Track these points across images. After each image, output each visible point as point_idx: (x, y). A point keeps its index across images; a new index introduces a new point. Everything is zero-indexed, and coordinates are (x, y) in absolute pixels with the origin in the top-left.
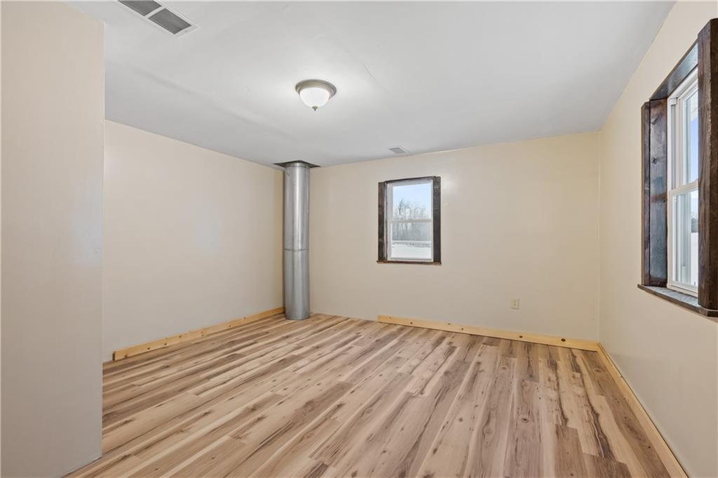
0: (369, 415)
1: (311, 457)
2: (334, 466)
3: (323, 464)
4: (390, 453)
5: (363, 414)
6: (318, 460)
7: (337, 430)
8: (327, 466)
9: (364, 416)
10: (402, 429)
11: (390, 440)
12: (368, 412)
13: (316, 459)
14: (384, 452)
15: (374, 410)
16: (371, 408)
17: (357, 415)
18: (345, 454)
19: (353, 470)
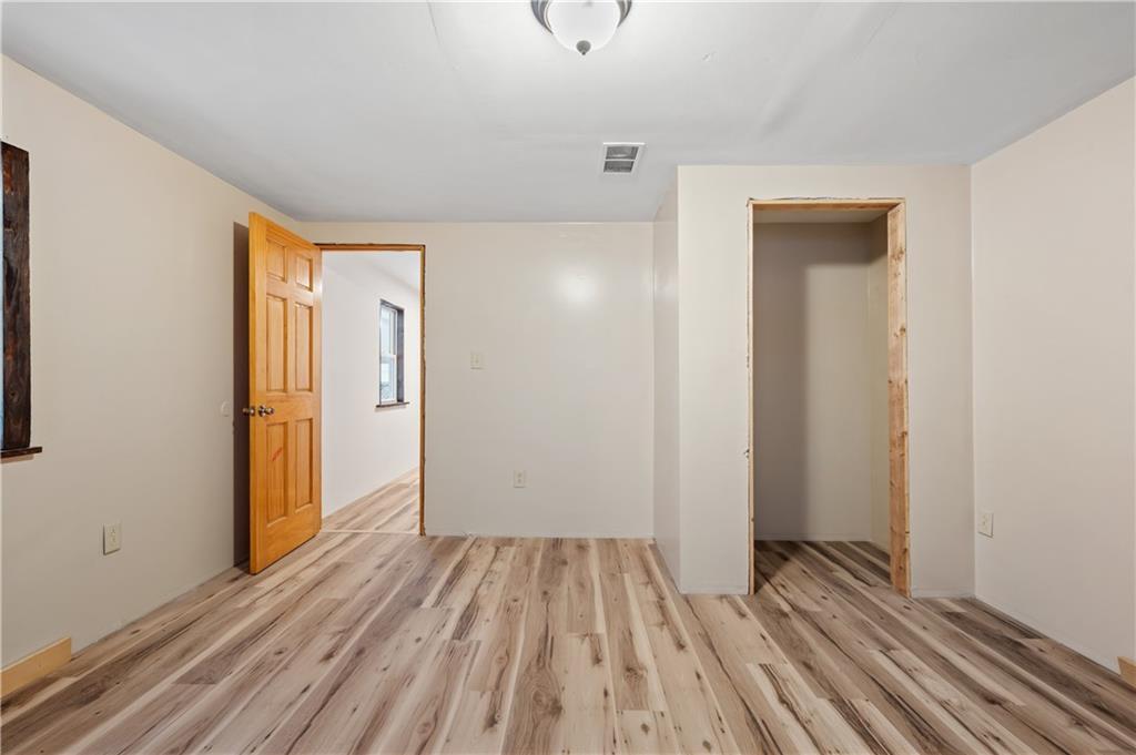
0: (424, 719)
1: (479, 643)
2: (445, 641)
3: (460, 639)
4: (377, 669)
5: (436, 718)
6: (467, 641)
7: (466, 679)
8: (453, 638)
9: (432, 715)
10: (355, 710)
11: (377, 687)
12: (426, 725)
13: (471, 642)
14: (385, 669)
15: (415, 734)
16: (426, 735)
17: (446, 713)
18: (439, 653)
19: (420, 643)
